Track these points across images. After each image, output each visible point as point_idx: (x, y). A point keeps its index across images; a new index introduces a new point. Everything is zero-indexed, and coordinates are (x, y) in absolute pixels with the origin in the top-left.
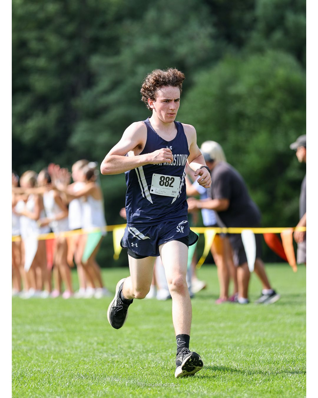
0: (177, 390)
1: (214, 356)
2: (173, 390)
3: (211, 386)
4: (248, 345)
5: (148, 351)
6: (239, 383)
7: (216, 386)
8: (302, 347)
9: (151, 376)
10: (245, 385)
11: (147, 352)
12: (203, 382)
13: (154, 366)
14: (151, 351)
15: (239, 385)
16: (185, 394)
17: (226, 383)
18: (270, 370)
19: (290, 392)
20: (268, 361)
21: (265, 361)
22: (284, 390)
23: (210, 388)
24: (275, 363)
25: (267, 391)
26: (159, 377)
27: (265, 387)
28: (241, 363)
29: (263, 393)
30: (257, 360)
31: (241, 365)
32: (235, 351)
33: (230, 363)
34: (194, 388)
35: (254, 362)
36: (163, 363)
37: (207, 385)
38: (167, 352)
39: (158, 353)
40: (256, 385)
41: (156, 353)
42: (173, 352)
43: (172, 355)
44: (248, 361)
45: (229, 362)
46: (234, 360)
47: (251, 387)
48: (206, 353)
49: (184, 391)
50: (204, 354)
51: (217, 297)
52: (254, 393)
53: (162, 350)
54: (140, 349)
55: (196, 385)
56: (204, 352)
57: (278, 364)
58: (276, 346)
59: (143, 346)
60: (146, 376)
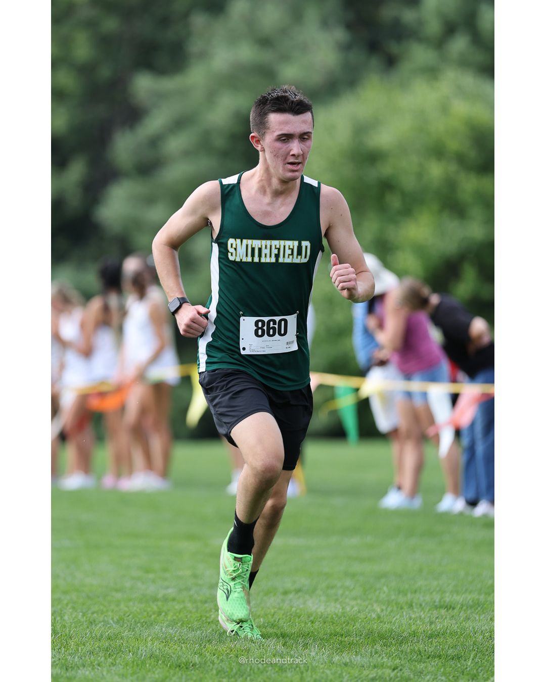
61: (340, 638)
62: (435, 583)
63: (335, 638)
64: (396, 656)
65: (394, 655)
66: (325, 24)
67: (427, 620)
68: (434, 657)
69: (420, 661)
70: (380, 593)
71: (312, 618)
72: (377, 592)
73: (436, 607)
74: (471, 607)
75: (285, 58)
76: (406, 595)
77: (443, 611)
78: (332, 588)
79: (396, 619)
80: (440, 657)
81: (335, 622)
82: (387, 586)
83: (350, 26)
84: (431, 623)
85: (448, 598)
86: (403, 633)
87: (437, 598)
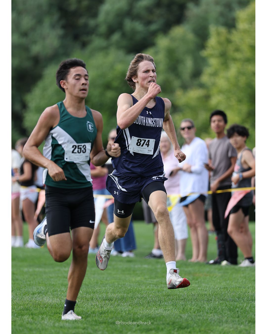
48: (53, 291)
57: (112, 300)
61: (59, 315)
62: (104, 288)
63: (56, 315)
66: (53, 26)
67: (100, 306)
68: (103, 323)
69: (96, 325)
71: (46, 306)
73: (104, 300)
74: (120, 300)
75: (35, 42)
76: (90, 294)
77: (107, 302)
79: (85, 306)
80: (105, 323)
81: (57, 307)
83: (64, 27)
84: (102, 307)
85: (110, 295)
86: (88, 312)
87: (104, 295)
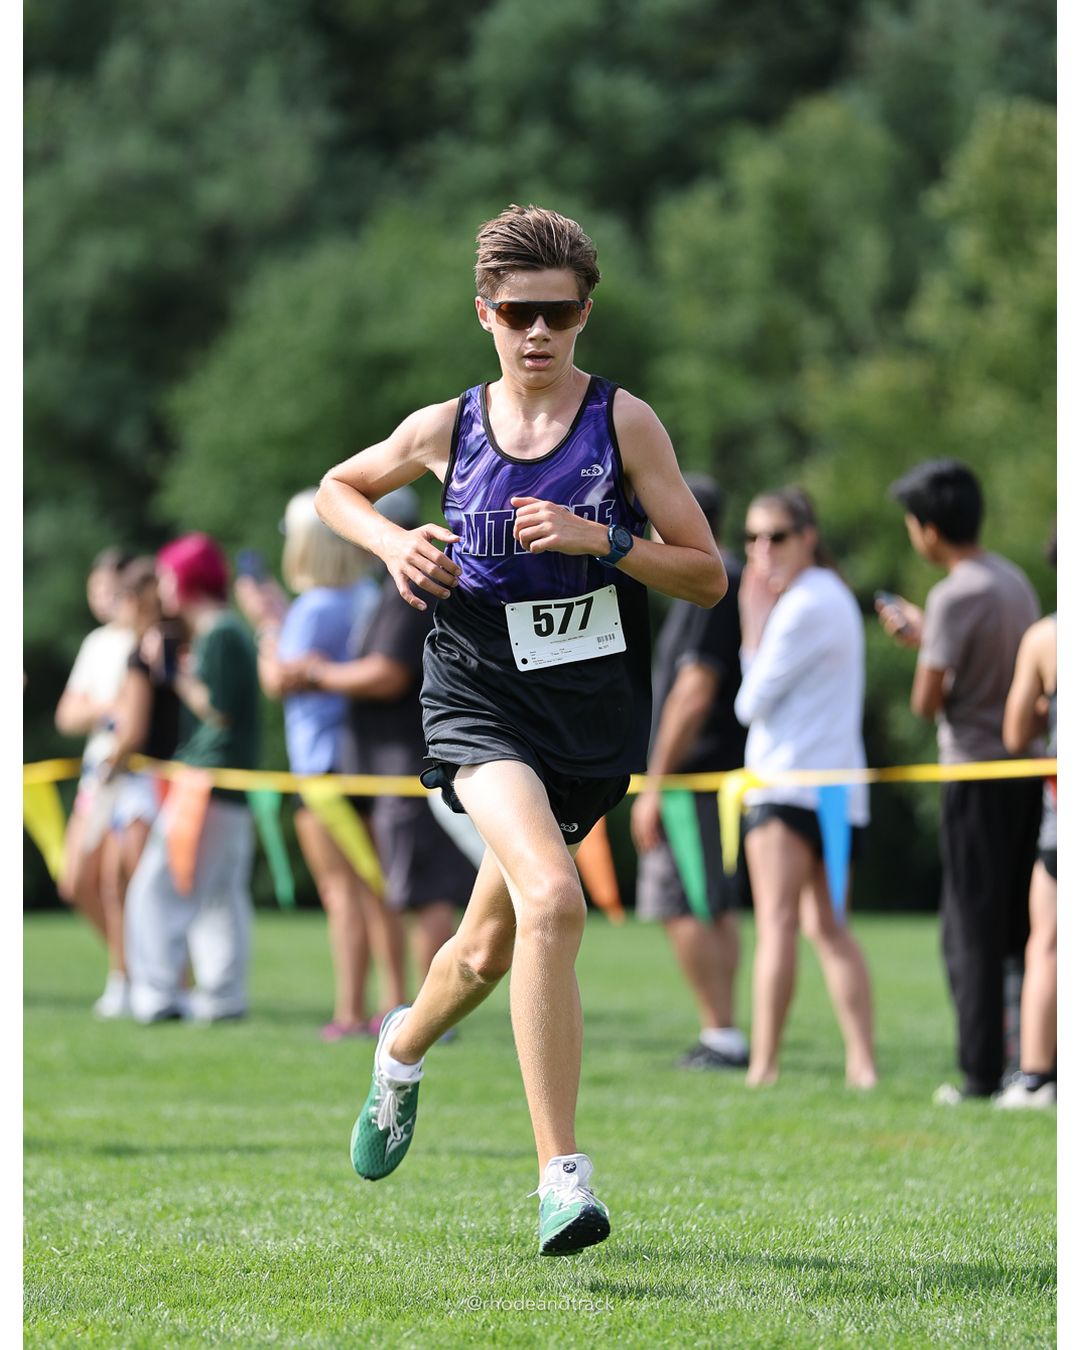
0: (175, 1327)
1: (306, 1214)
2: (163, 1327)
3: (293, 1316)
4: (425, 1181)
5: (81, 1193)
6: (388, 1307)
7: (312, 1317)
8: (606, 1190)
9: (88, 1279)
10: (410, 1313)
11: (80, 1196)
12: (266, 1302)
13: (103, 1243)
14: (93, 1196)
15: (388, 1314)
16: (204, 1339)
17: (344, 1306)
18: (496, 1265)
19: (560, 1339)
20: (490, 1235)
21: (481, 1235)
22: (539, 1334)
23: (290, 1322)
24: (515, 1241)
25: (484, 1336)
26: (114, 1282)
27: (476, 1321)
28: (398, 1240)
29: (471, 1341)
30: (452, 1232)
31: (397, 1247)
32: (379, 1199)
33: (362, 1240)
34: (236, 1321)
35: (443, 1238)
36: (132, 1236)
37: (279, 1312)
38: (148, 1200)
39: (114, 1200)
40: (446, 1316)
41: (110, 1201)
42: (167, 1200)
43: (164, 1208)
44: (422, 1233)
45: (358, 1238)
46: (375, 1229)
47: (429, 1321)
48: (282, 1203)
49: (198, 1332)
50: (276, 1207)
51: (323, 1017)
52: (437, 1342)
53: (131, 1189)
54: (56, 1185)
55: (242, 1309)
56: (273, 1199)
57: (524, 1245)
58: (518, 1186)
59: (68, 1176)
60: (71, 1278)
62: (491, 1195)
64: (408, 1337)
65: (405, 1335)
70: (382, 1214)
71: (247, 1264)
72: (378, 1212)
73: (491, 1242)
76: (433, 1216)
77: (504, 1249)
78: (289, 1204)
81: (293, 1271)
82: (397, 1202)
87: (492, 1222)
